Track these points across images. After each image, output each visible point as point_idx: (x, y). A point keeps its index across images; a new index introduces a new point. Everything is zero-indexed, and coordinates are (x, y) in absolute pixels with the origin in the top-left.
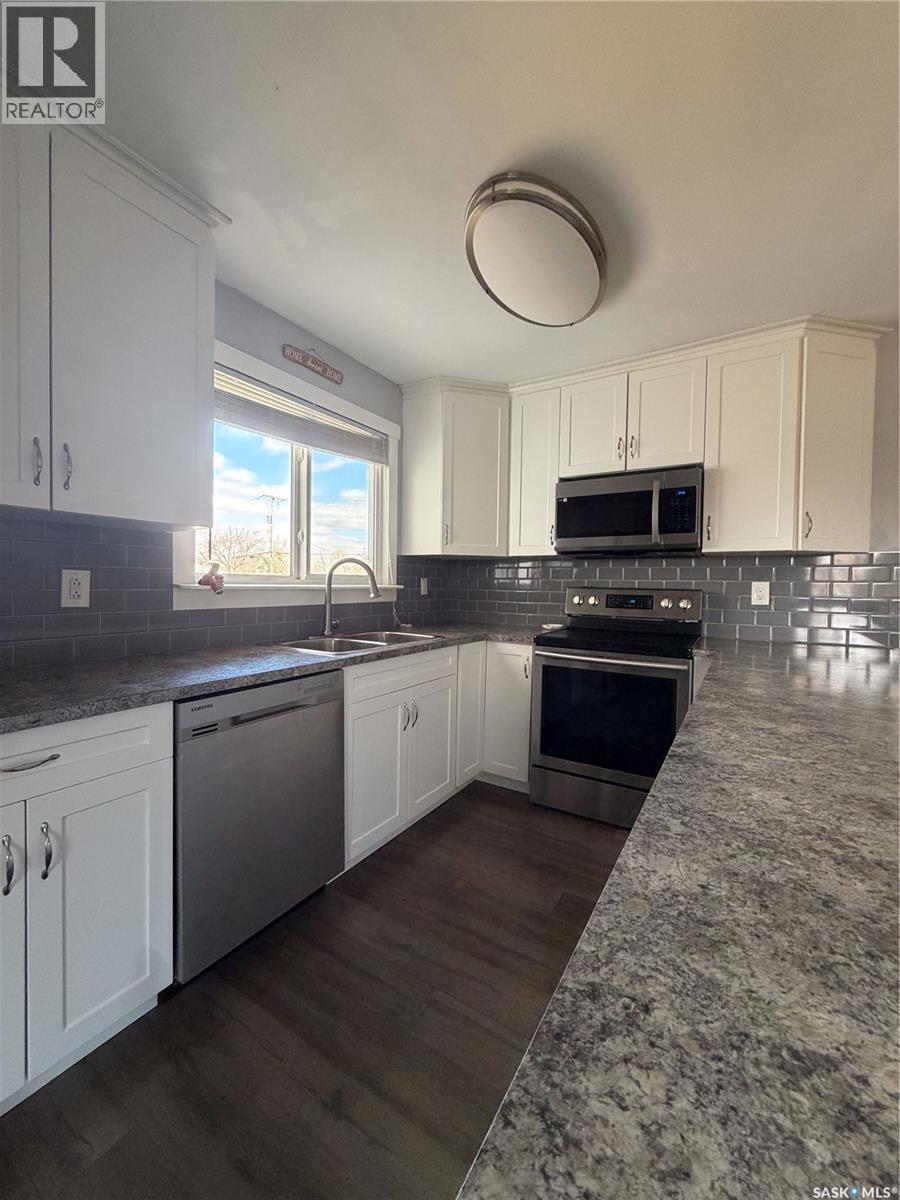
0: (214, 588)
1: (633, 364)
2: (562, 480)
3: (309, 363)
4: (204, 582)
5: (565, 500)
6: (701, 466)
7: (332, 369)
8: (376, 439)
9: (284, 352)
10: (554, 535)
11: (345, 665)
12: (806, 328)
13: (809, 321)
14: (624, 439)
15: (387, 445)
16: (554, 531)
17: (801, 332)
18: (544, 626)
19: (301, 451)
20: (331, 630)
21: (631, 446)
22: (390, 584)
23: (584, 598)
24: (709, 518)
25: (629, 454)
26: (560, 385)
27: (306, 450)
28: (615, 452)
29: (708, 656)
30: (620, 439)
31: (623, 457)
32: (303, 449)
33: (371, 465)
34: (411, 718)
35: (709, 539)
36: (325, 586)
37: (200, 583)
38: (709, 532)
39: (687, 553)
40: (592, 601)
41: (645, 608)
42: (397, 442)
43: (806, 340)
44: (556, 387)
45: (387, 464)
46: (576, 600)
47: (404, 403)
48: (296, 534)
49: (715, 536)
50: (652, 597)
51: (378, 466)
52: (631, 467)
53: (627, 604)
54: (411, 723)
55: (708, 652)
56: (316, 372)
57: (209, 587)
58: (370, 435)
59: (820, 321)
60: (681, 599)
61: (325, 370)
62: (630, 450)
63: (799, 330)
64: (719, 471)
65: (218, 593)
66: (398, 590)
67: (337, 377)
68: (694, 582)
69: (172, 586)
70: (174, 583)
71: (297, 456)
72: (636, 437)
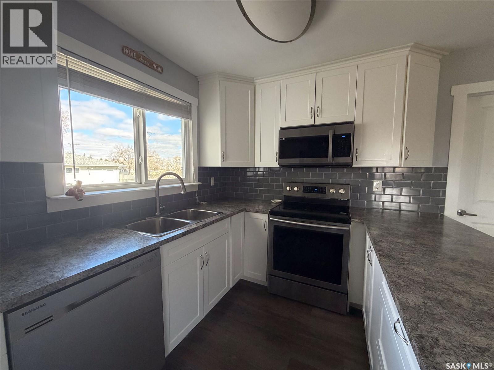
0: (77, 197)
1: (318, 69)
2: (282, 129)
3: (141, 59)
4: (71, 193)
5: (284, 139)
6: (352, 123)
7: (156, 64)
8: (184, 105)
9: (123, 50)
10: (277, 157)
11: (161, 245)
12: (410, 50)
13: (412, 47)
14: (314, 108)
15: (190, 109)
16: (278, 155)
17: (407, 53)
18: (272, 201)
19: (139, 111)
20: (160, 212)
21: (318, 112)
22: (194, 182)
23: (292, 188)
24: (357, 149)
25: (316, 116)
26: (281, 79)
27: (142, 111)
28: (309, 114)
29: (359, 223)
30: (312, 108)
31: (313, 118)
32: (139, 110)
33: (183, 120)
34: (205, 263)
35: (356, 160)
36: (155, 187)
37: (67, 194)
38: (357, 157)
39: (344, 167)
40: (296, 189)
41: (322, 193)
42: (196, 107)
43: (410, 57)
44: (280, 80)
45: (191, 119)
46: (288, 188)
47: (199, 86)
48: (138, 159)
49: (359, 159)
50: (326, 187)
51: (186, 120)
52: (317, 123)
53: (314, 191)
54: (205, 265)
55: (359, 221)
56: (146, 65)
57: (73, 197)
58: (181, 103)
59: (418, 48)
60: (340, 189)
61: (151, 65)
62: (316, 114)
63: (406, 51)
64: (363, 126)
65: (80, 200)
66: (199, 185)
67: (159, 69)
68: (345, 180)
69: (46, 197)
70: (47, 195)
71: (136, 114)
72: (320, 107)
